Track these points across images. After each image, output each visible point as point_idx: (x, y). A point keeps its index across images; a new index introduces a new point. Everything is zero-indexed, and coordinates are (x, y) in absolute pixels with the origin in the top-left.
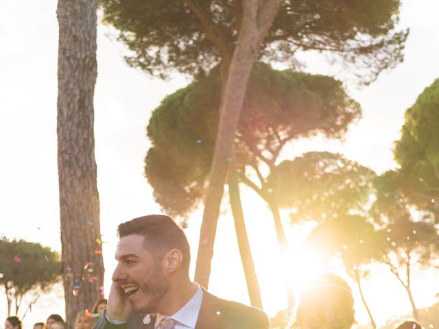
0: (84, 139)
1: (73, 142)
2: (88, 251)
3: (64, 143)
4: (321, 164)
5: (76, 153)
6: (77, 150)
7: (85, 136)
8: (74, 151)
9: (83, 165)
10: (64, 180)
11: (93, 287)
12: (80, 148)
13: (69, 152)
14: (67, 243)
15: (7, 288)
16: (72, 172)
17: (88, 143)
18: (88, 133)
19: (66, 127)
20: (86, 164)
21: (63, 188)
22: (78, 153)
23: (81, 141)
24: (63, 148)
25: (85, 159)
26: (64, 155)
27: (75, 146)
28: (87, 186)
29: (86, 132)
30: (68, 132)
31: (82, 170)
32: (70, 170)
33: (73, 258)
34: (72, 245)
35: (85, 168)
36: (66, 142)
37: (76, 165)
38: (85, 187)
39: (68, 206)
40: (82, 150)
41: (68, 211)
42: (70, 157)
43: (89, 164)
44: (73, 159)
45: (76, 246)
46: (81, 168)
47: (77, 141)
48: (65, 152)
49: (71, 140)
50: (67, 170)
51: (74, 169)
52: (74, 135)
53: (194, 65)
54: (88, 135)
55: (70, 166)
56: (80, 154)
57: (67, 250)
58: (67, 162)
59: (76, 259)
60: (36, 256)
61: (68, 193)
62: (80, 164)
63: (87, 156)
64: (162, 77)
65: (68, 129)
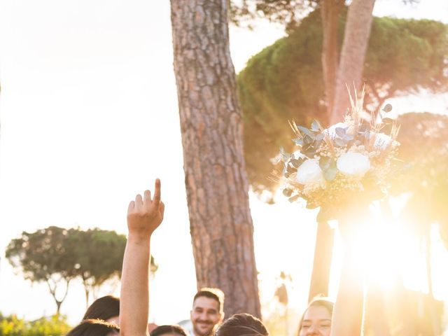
0: (215, 25)
1: (199, 30)
2: (230, 199)
3: (185, 34)
4: (420, 127)
5: (204, 47)
6: (205, 41)
7: (217, 22)
8: (201, 45)
9: (215, 65)
10: (188, 92)
11: (240, 256)
12: (209, 39)
13: (193, 46)
14: (197, 188)
15: (84, 279)
16: (200, 76)
17: (221, 32)
18: (221, 16)
19: (186, 9)
20: (220, 63)
21: (187, 104)
22: (208, 46)
23: (211, 29)
24: (184, 42)
25: (218, 56)
26: (186, 52)
27: (201, 36)
28: (223, 97)
29: (217, 14)
30: (191, 15)
31: (215, 72)
32: (196, 74)
33: (207, 211)
34: (206, 190)
35: (219, 71)
36: (188, 31)
37: (205, 66)
38: (221, 100)
39: (195, 130)
40: (213, 42)
41: (197, 137)
42: (196, 55)
43: (224, 63)
44: (201, 57)
45: (211, 191)
46: (214, 69)
47: (204, 29)
48: (188, 47)
49: (195, 27)
50: (192, 74)
51: (202, 72)
52: (200, 19)
53: (285, 12)
54: (221, 21)
55: (196, 68)
56: (211, 48)
57: (198, 200)
58: (191, 62)
59: (213, 212)
60: (112, 244)
61: (195, 111)
62: (212, 64)
63: (221, 53)
64: (250, 28)
65: (190, 11)
